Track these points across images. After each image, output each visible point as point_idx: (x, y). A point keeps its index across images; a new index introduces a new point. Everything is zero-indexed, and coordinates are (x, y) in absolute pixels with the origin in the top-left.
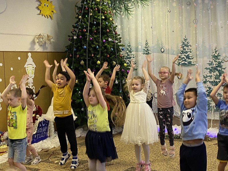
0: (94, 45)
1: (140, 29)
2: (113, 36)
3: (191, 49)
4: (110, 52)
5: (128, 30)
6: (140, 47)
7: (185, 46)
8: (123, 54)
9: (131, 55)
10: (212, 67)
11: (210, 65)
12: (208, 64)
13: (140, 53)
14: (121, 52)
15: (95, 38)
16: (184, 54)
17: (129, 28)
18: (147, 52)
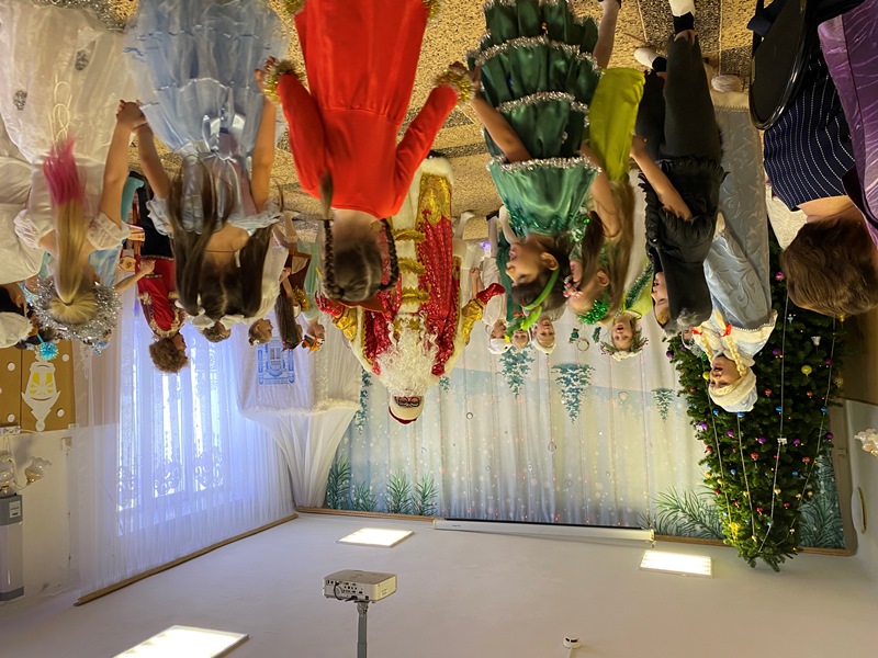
3: (562, 396)
7: (574, 403)
10: (523, 362)
11: (527, 366)
12: (529, 369)
16: (574, 387)
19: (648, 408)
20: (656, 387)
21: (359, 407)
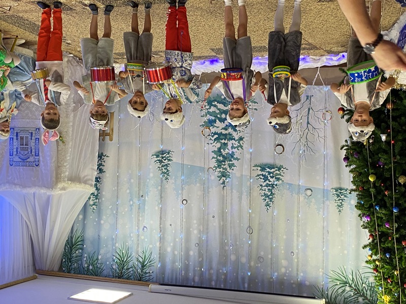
7: (269, 196)
18: (340, 191)
19: (327, 202)
21: (93, 190)
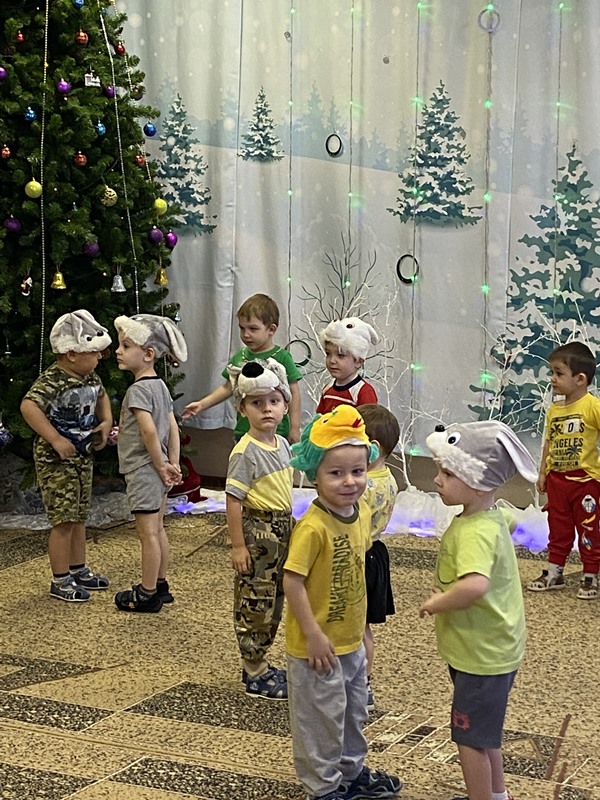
0: (15, 106)
1: (231, 38)
2: (107, 64)
3: (464, 149)
4: (92, 143)
5: (174, 39)
6: (229, 124)
7: (436, 131)
8: (148, 155)
9: (187, 158)
10: (551, 236)
11: (541, 226)
12: (536, 219)
13: (231, 154)
14: (142, 142)
15: (18, 70)
16: (433, 169)
17: (179, 29)
18: (263, 152)
20: (273, 166)
